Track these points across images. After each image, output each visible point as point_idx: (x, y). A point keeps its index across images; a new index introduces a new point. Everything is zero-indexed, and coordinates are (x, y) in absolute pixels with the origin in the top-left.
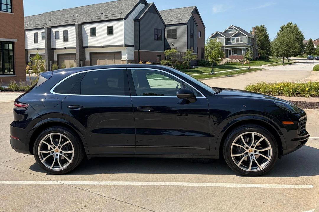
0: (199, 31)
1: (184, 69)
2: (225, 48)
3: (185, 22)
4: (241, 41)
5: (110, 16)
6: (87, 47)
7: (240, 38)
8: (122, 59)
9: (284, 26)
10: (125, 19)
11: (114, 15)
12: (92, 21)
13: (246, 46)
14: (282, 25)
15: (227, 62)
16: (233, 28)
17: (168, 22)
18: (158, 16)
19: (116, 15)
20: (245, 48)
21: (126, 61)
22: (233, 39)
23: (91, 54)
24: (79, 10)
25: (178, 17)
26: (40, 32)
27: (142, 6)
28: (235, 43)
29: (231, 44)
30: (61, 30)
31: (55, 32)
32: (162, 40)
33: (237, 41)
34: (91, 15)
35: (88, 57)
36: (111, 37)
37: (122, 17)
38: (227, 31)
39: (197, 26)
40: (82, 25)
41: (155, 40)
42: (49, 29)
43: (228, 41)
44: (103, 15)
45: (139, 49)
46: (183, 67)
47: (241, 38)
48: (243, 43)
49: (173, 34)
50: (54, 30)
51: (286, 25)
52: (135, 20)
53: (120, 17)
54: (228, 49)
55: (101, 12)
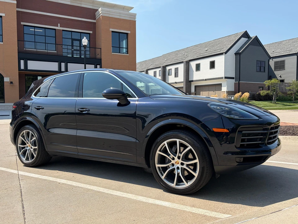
1: (291, 100)
3: (294, 53)
5: (213, 52)
6: (192, 81)
8: (222, 91)
10: (226, 53)
11: (217, 51)
12: (198, 57)
17: (276, 54)
18: (262, 48)
19: (218, 51)
21: (226, 92)
23: (196, 87)
24: (189, 50)
25: (287, 48)
26: (158, 70)
27: (244, 40)
30: (173, 68)
31: (169, 70)
32: (266, 71)
34: (198, 52)
35: (193, 90)
36: (213, 70)
37: (223, 52)
40: (189, 62)
41: (257, 71)
42: (164, 68)
44: (207, 51)
45: (240, 81)
46: (289, 99)
49: (281, 66)
50: (168, 68)
52: (236, 54)
53: (221, 52)
55: (206, 49)
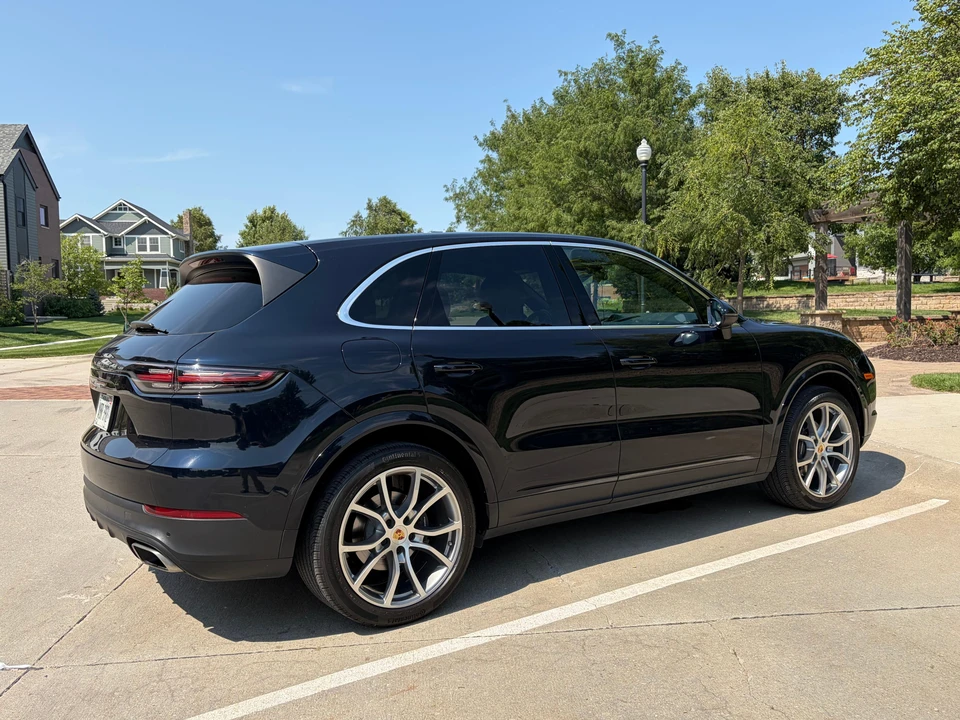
0: (42, 206)
2: (107, 267)
4: (154, 248)
7: (150, 239)
9: (256, 214)
13: (170, 263)
14: (250, 213)
15: (118, 309)
16: (125, 209)
20: (167, 267)
22: (130, 242)
28: (137, 253)
29: (125, 255)
33: (142, 248)
38: (106, 216)
39: (35, 188)
43: (114, 246)
47: (154, 239)
48: (159, 253)
51: (260, 212)
54: (113, 270)
